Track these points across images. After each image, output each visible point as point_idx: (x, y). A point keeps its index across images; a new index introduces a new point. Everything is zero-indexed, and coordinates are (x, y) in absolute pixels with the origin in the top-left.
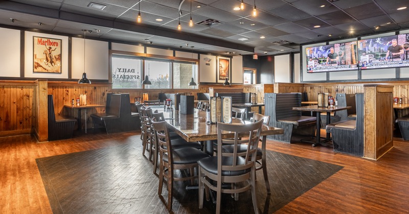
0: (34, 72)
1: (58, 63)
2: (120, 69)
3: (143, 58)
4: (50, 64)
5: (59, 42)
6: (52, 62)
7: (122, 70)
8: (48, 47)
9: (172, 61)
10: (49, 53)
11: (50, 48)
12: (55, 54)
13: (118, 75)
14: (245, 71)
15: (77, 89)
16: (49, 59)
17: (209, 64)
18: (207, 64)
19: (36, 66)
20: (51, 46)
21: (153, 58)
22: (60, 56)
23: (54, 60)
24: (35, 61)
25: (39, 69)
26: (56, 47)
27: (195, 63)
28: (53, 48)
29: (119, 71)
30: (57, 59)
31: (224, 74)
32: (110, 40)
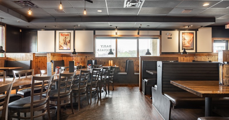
0: (59, 49)
1: (69, 44)
2: (102, 46)
3: (116, 38)
4: (65, 45)
5: (69, 34)
6: (66, 44)
7: (103, 46)
8: (65, 37)
9: (137, 38)
10: (65, 39)
11: (66, 37)
12: (68, 40)
13: (101, 49)
14: (215, 41)
15: (77, 58)
16: (65, 43)
17: (171, 38)
18: (169, 38)
19: (60, 46)
20: (66, 36)
21: (123, 37)
22: (70, 41)
23: (67, 43)
24: (60, 44)
25: (61, 48)
26: (68, 36)
27: (158, 38)
28: (67, 37)
29: (102, 47)
30: (68, 43)
31: (187, 45)
32: (94, 29)
